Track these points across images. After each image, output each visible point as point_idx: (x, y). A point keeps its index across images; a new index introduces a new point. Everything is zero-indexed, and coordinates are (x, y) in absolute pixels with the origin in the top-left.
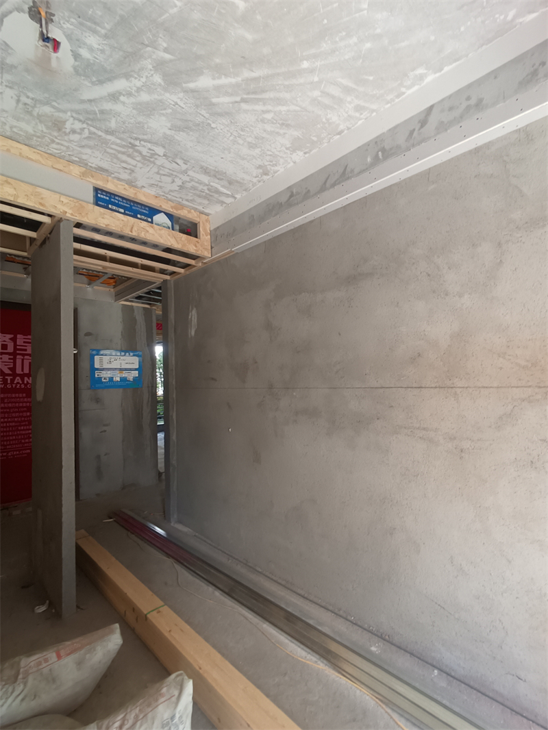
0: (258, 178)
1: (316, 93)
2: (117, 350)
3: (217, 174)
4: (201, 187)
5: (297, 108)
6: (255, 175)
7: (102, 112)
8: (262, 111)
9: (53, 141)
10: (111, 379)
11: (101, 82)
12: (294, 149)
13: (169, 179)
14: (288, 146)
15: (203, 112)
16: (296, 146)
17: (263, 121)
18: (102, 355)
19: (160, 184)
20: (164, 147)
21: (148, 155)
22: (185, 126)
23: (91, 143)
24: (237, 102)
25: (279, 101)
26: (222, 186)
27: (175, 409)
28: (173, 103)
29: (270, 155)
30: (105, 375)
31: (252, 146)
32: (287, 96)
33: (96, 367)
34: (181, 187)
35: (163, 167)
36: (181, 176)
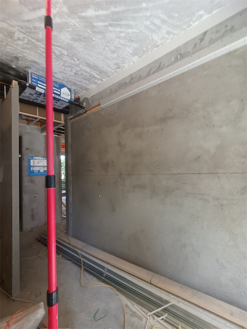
0: (114, 70)
1: (148, 23)
2: (42, 157)
3: (94, 67)
4: (85, 74)
5: (138, 31)
6: (113, 68)
7: (35, 28)
8: (119, 32)
9: (8, 44)
10: (39, 171)
11: (34, 10)
12: (134, 54)
13: (69, 69)
14: (131, 53)
15: (89, 31)
16: (135, 53)
17: (119, 37)
18: (34, 159)
19: (65, 72)
20: (67, 50)
21: (59, 54)
22: (78, 38)
23: (29, 46)
24: (106, 26)
25: (129, 26)
26: (97, 74)
27: (71, 185)
28: (73, 25)
29: (122, 58)
30: (36, 169)
31: (113, 52)
32: (133, 23)
33: (31, 165)
34: (76, 74)
35: (66, 62)
36: (75, 67)
